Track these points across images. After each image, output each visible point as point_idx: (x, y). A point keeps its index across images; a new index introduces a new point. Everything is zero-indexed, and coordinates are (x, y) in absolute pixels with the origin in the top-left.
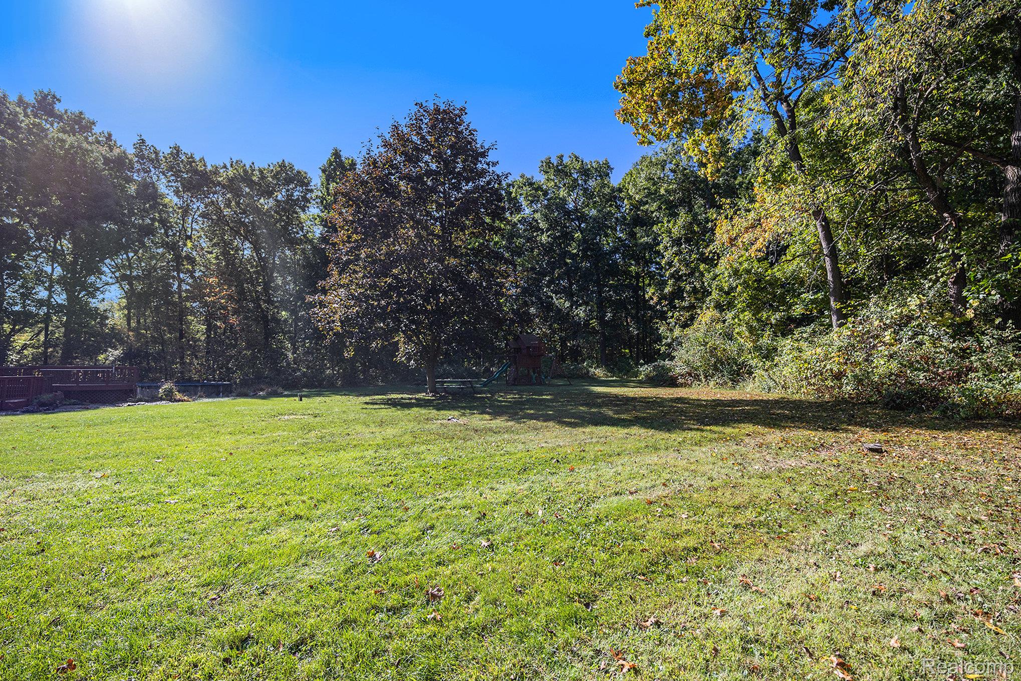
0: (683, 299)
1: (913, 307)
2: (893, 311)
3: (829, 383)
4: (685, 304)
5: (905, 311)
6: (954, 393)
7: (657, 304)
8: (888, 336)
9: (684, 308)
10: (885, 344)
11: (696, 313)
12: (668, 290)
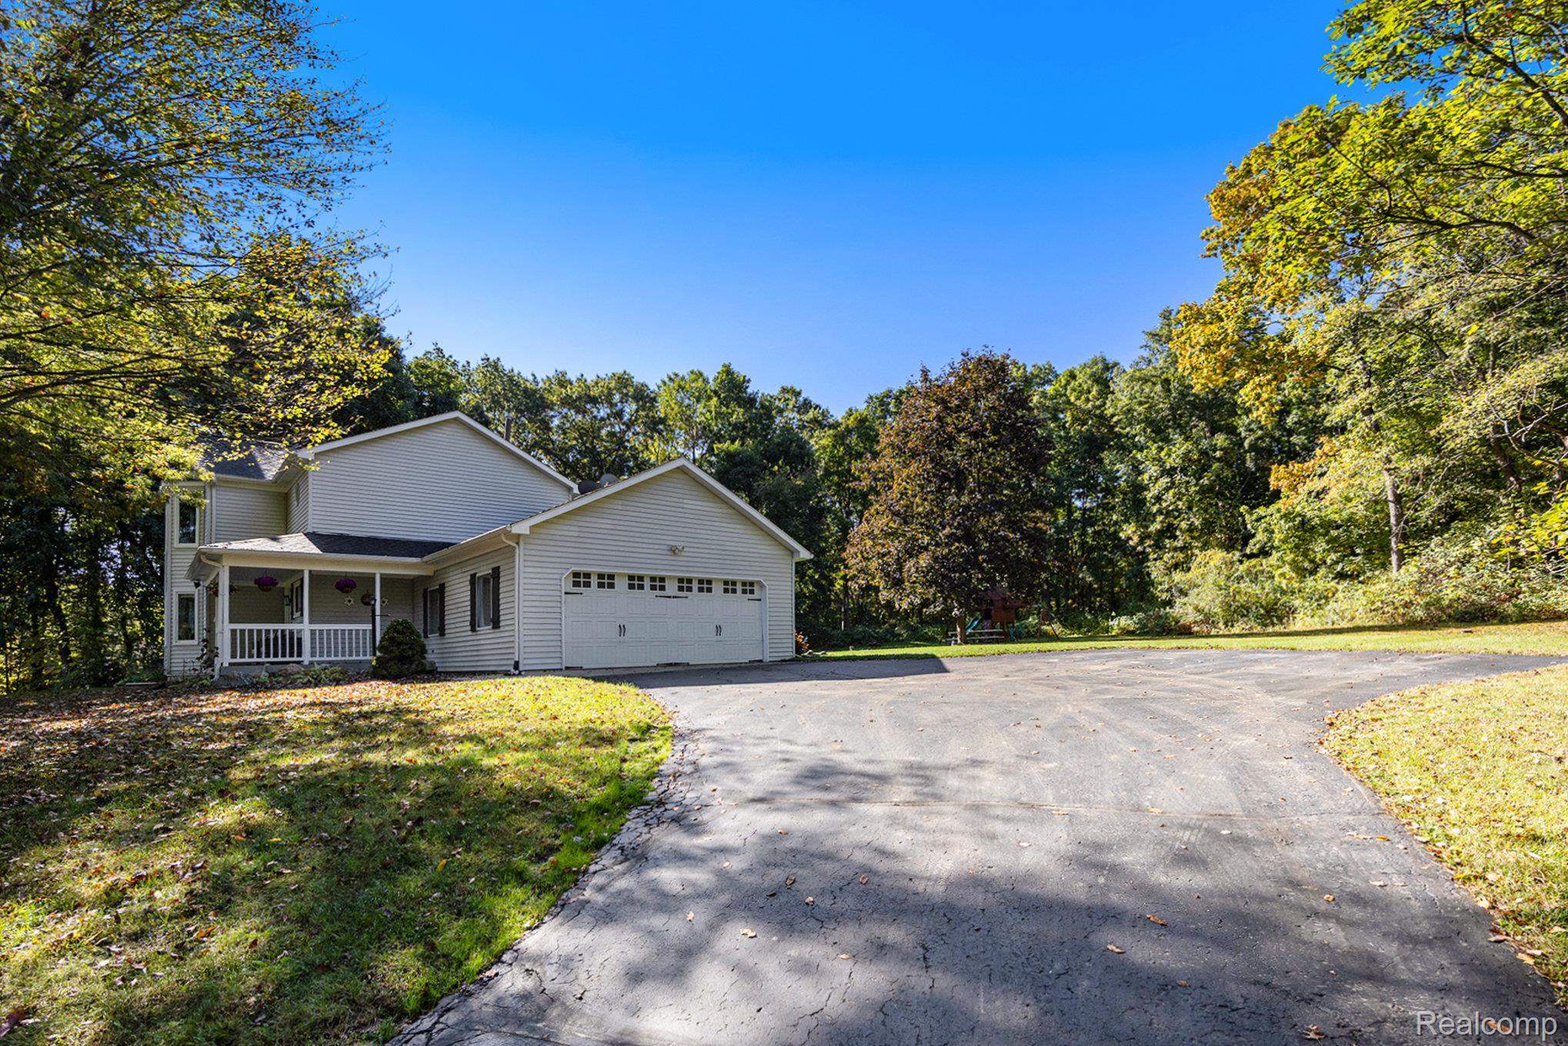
0: (1175, 538)
1: (1475, 548)
2: (1457, 551)
3: (1401, 611)
4: (1180, 544)
5: (1468, 551)
6: (1509, 608)
7: (1138, 544)
8: (1452, 571)
9: (1175, 549)
10: (1449, 578)
11: (1192, 555)
12: (1155, 527)
